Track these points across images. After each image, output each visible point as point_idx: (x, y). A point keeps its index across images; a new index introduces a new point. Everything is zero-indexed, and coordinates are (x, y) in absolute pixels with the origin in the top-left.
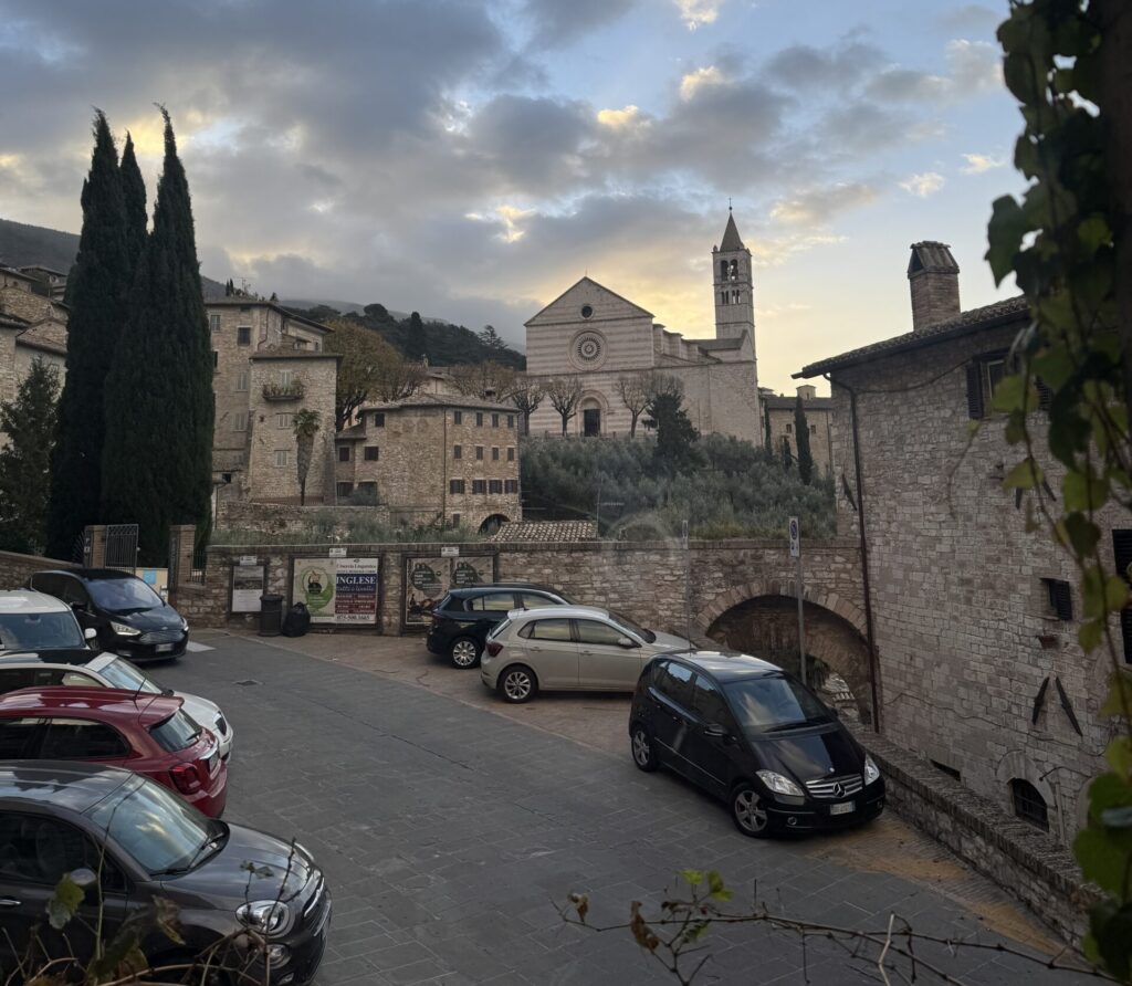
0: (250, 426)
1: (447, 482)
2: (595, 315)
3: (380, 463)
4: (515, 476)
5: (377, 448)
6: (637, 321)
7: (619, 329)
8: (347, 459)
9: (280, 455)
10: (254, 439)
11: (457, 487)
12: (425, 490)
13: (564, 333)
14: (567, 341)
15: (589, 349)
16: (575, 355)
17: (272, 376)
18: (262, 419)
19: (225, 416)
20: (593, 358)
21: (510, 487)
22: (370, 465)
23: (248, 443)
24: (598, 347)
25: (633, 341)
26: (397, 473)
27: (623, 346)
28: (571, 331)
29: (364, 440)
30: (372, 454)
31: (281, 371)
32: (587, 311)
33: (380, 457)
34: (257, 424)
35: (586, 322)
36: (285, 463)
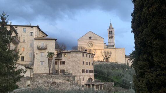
0: (34, 55)
1: (82, 70)
2: (92, 38)
3: (65, 65)
4: (93, 69)
5: (64, 62)
6: (101, 40)
7: (97, 41)
8: (57, 64)
9: (41, 63)
10: (35, 59)
11: (83, 71)
12: (76, 72)
13: (86, 42)
14: (86, 43)
15: (91, 45)
16: (88, 46)
17: (39, 43)
18: (37, 54)
19: (27, 53)
20: (92, 47)
21: (92, 71)
22: (62, 66)
23: (34, 60)
24: (93, 45)
25: (100, 44)
26: (70, 68)
27: (98, 44)
28: (87, 41)
29: (61, 59)
30: (64, 63)
31: (42, 42)
32: (90, 38)
33: (65, 64)
34: (36, 55)
35: (90, 40)
36: (43, 65)
